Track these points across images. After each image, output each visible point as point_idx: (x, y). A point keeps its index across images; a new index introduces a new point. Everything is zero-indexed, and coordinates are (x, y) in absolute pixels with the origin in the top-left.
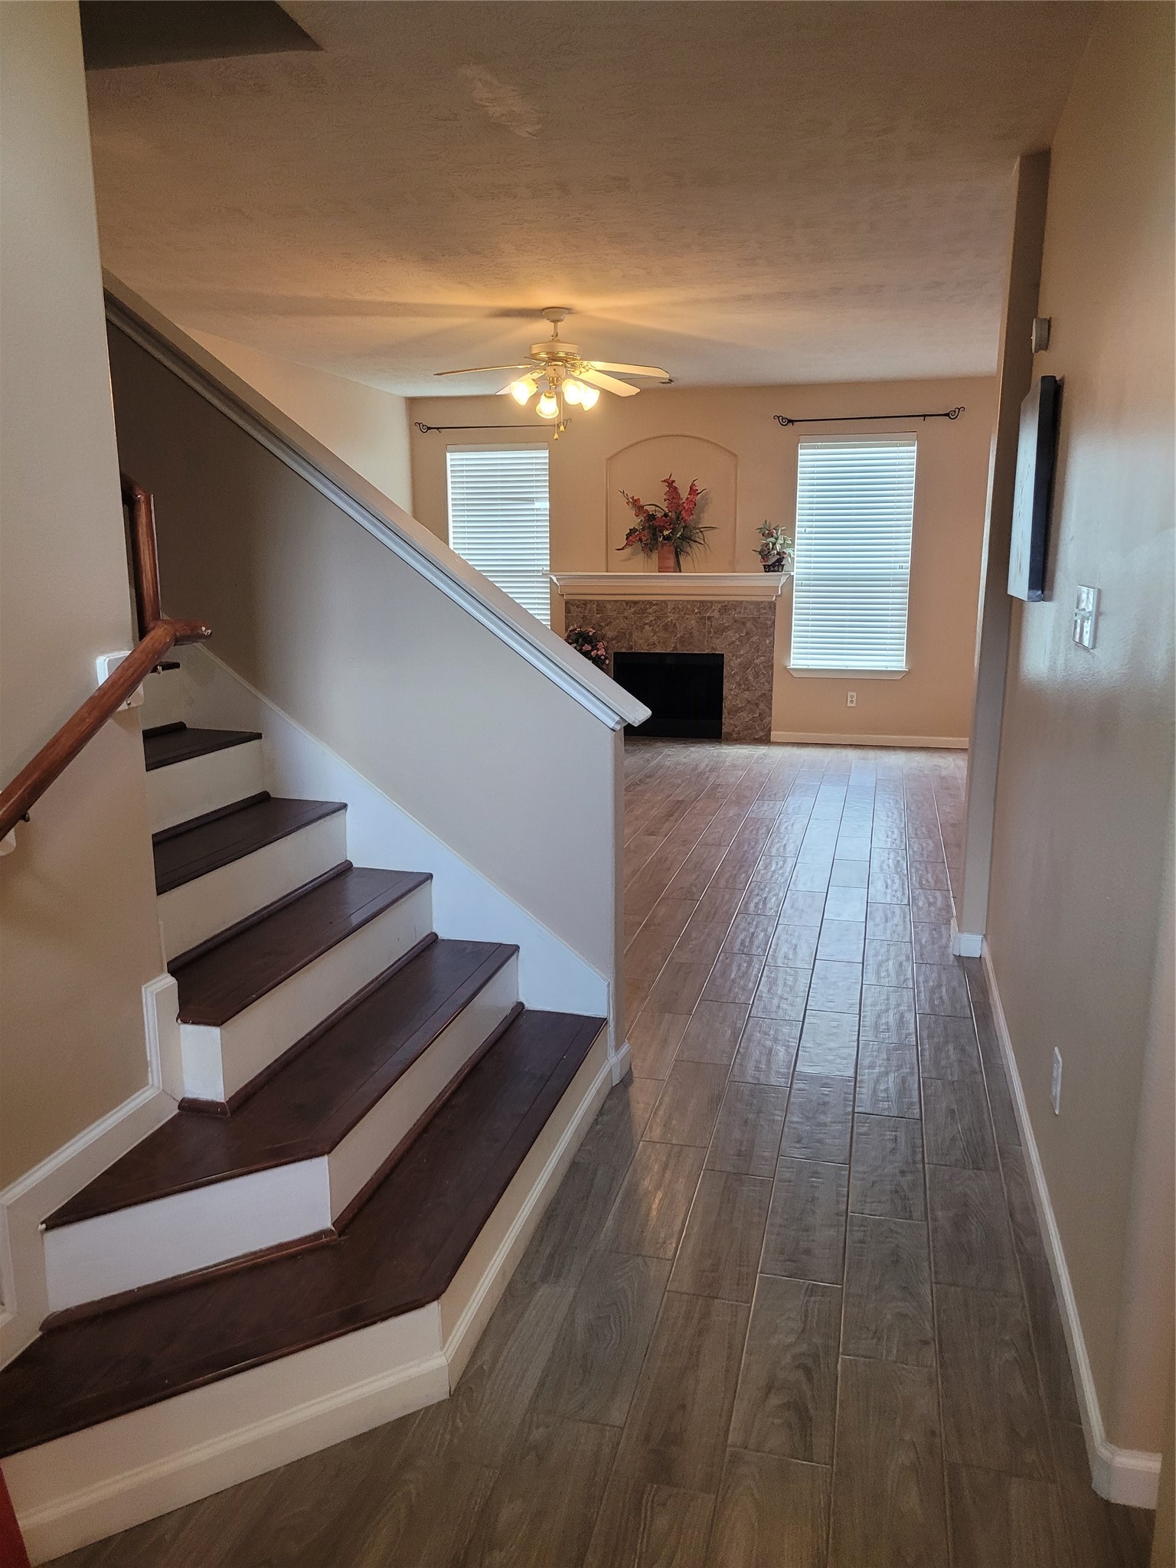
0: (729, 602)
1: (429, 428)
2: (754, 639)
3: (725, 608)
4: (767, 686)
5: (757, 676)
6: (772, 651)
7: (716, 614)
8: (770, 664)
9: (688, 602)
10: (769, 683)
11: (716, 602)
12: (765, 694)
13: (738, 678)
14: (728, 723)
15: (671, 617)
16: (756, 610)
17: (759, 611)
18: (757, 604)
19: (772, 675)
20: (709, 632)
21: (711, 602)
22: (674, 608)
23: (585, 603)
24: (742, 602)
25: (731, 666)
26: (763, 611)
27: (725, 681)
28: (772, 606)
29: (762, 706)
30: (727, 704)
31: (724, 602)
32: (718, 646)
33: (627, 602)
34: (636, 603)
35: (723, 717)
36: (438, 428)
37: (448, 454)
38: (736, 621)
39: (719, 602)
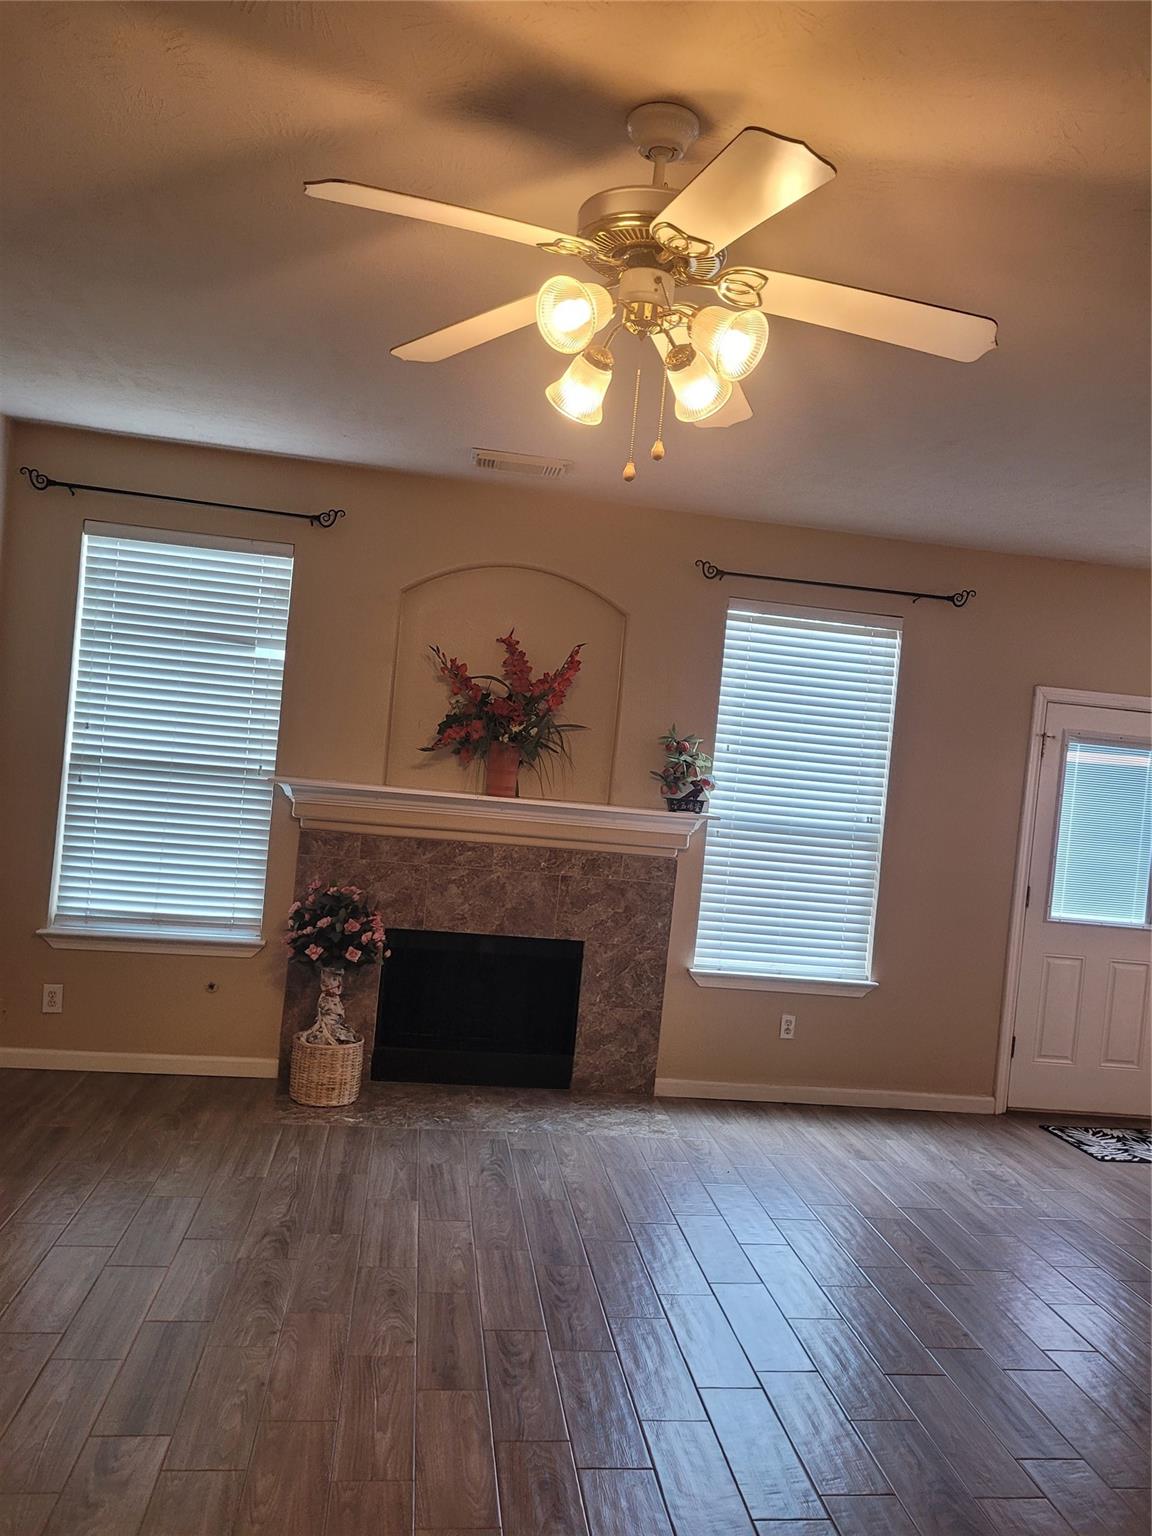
0: (600, 853)
1: (51, 483)
2: (640, 918)
3: (594, 863)
4: (654, 1000)
5: (638, 981)
6: (666, 942)
7: (576, 873)
8: (661, 962)
9: (529, 848)
10: (657, 996)
11: (578, 852)
12: (649, 1013)
13: (606, 985)
14: (584, 1062)
15: (499, 873)
16: (643, 870)
17: (649, 872)
18: (647, 861)
19: (663, 981)
20: (562, 904)
21: (570, 852)
22: (504, 858)
23: (341, 837)
24: (621, 856)
25: (595, 964)
26: (655, 873)
27: (583, 988)
28: (671, 867)
29: (644, 1034)
30: (583, 1029)
31: (592, 853)
32: (577, 927)
33: (420, 842)
34: (435, 843)
35: (577, 1050)
36: (71, 486)
37: (85, 538)
38: (609, 886)
39: (584, 853)
